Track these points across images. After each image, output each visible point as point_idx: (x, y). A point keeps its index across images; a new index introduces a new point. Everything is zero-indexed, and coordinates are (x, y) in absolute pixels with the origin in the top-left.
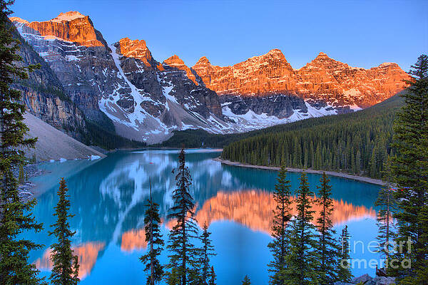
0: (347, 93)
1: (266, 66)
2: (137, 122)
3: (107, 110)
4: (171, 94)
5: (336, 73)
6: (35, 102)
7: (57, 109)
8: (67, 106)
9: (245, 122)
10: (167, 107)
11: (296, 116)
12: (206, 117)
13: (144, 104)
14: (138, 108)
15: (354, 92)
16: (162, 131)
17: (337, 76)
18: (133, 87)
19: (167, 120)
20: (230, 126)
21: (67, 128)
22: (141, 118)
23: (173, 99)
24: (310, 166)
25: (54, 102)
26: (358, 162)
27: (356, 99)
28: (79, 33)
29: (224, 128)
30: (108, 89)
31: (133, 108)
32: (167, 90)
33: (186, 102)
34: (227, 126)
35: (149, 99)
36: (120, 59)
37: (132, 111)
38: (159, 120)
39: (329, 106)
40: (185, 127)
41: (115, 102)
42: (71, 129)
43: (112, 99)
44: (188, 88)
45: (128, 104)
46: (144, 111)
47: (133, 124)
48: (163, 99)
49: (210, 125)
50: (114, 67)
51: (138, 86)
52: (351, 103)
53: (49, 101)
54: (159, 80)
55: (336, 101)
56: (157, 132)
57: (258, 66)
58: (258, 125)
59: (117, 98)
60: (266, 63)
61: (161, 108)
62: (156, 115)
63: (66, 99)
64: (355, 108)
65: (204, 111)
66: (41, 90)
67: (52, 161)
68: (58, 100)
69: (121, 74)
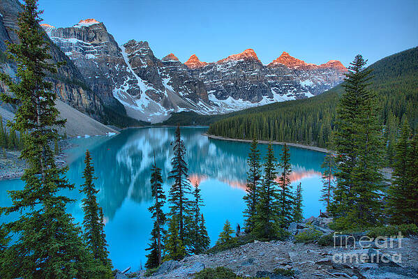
0: (303, 84)
1: (242, 62)
2: (143, 106)
3: (120, 97)
4: (168, 84)
5: (295, 68)
6: (63, 91)
7: (81, 96)
8: (88, 94)
9: (226, 106)
10: (166, 94)
11: (265, 101)
12: (196, 102)
13: (148, 92)
14: (143, 95)
15: (308, 83)
16: (162, 113)
17: (296, 70)
18: (139, 79)
19: (166, 104)
20: (215, 108)
21: (89, 112)
22: (146, 103)
23: (170, 88)
24: (275, 139)
25: (78, 91)
26: (310, 136)
27: (310, 88)
28: (95, 37)
29: (211, 110)
30: (120, 81)
31: (140, 95)
32: (166, 81)
33: (181, 90)
34: (213, 109)
35: (151, 88)
36: (129, 57)
37: (139, 98)
38: (159, 105)
39: (290, 93)
40: (180, 110)
41: (125, 90)
42: (93, 112)
43: (123, 88)
44: (182, 79)
45: (135, 92)
46: (148, 97)
47: (140, 108)
48: (163, 88)
49: (199, 108)
50: (123, 63)
51: (143, 78)
52: (306, 91)
53: (75, 91)
54: (159, 73)
55: (295, 89)
56: (158, 114)
57: (236, 62)
58: (236, 108)
59: (127, 88)
60: (242, 60)
61: (162, 95)
62: (158, 101)
63: (87, 89)
64: (309, 95)
65: (194, 98)
66: (68, 82)
67: (79, 137)
68: (81, 90)
69: (130, 69)
